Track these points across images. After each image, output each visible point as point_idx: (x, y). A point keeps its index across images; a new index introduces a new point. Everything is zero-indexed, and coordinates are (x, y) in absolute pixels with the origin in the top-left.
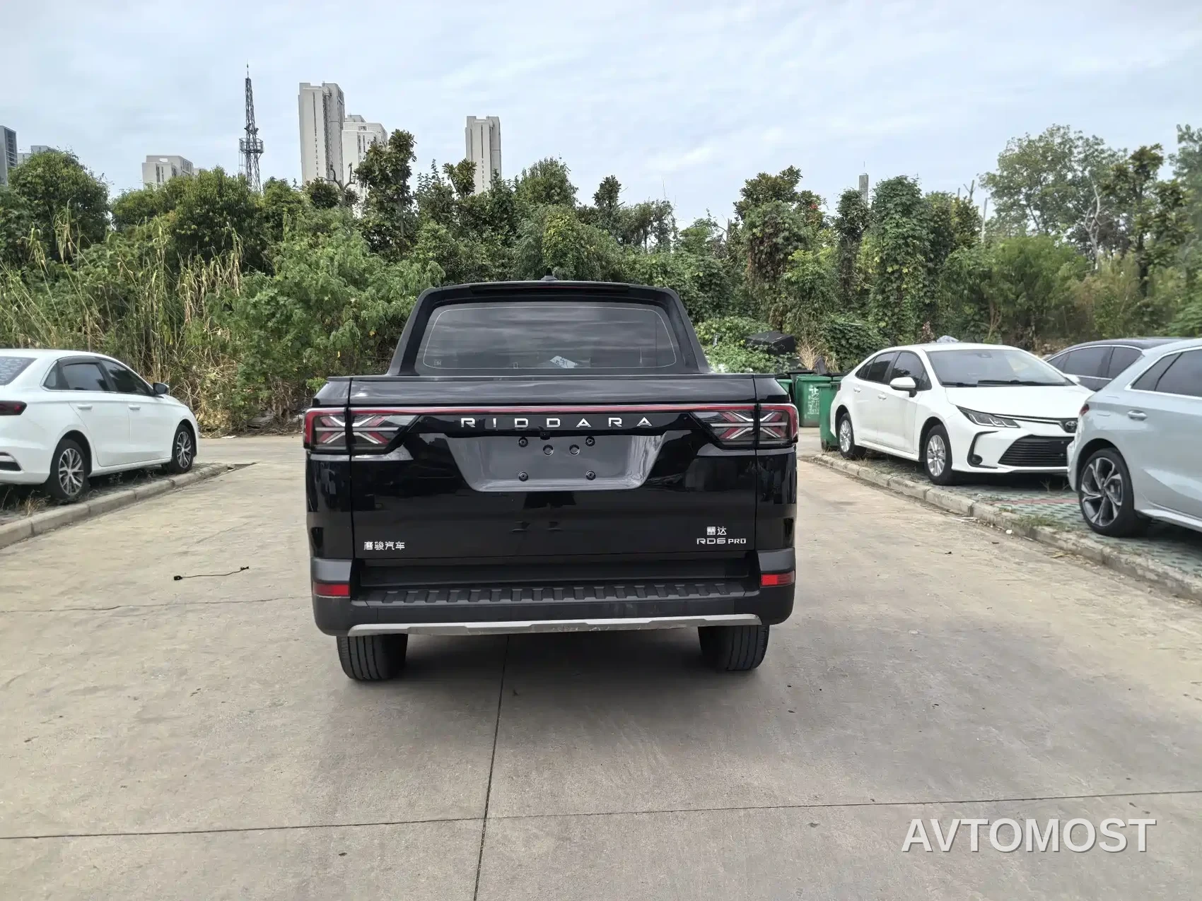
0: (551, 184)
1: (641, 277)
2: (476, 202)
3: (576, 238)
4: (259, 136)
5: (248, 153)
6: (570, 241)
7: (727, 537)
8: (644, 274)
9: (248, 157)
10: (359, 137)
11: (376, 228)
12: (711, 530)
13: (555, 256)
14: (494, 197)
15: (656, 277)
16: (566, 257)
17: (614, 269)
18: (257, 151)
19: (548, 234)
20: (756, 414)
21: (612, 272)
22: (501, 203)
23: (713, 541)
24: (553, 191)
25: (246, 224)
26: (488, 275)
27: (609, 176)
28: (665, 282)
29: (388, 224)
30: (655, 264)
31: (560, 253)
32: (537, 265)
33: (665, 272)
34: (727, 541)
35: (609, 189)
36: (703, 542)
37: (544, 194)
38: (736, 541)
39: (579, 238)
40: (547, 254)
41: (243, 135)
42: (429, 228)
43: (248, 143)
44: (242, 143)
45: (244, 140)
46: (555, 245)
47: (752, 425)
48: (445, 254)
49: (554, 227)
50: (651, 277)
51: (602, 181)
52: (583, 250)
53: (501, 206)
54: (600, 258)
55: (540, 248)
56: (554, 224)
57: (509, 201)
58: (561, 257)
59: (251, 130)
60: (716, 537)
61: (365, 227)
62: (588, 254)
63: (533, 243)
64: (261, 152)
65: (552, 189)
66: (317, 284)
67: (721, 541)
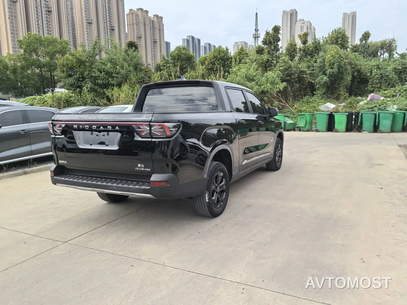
0: (338, 37)
1: (367, 70)
2: (306, 47)
3: (339, 58)
4: (259, 32)
5: (255, 38)
6: (336, 59)
7: (144, 168)
8: (369, 69)
9: (255, 40)
10: (301, 27)
11: (266, 61)
12: (139, 165)
13: (330, 65)
14: (313, 45)
15: (374, 70)
16: (334, 65)
17: (358, 68)
18: (258, 37)
19: (328, 57)
20: (150, 126)
21: (357, 69)
22: (316, 47)
23: (140, 169)
24: (339, 39)
25: (226, 63)
26: (305, 74)
27: (366, 31)
28: (378, 72)
29: (270, 59)
30: (374, 65)
31: (331, 64)
32: (323, 69)
33: (379, 68)
34: (144, 169)
35: (366, 36)
36: (137, 169)
37: (335, 41)
38: (147, 170)
39: (340, 56)
40: (327, 64)
41: (254, 32)
42: (282, 59)
43: (255, 35)
44: (253, 35)
45: (254, 34)
46: (330, 61)
47: (149, 130)
48: (287, 68)
49: (330, 54)
50: (372, 70)
51: (363, 33)
52: (342, 62)
53: (316, 48)
54: (350, 64)
55: (324, 62)
56: (330, 53)
57: (319, 46)
58: (332, 65)
59: (257, 30)
60: (141, 167)
61: (263, 61)
62: (345, 63)
63: (322, 61)
64: (259, 37)
65: (338, 39)
66: (236, 81)
67: (143, 169)
